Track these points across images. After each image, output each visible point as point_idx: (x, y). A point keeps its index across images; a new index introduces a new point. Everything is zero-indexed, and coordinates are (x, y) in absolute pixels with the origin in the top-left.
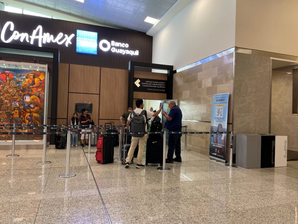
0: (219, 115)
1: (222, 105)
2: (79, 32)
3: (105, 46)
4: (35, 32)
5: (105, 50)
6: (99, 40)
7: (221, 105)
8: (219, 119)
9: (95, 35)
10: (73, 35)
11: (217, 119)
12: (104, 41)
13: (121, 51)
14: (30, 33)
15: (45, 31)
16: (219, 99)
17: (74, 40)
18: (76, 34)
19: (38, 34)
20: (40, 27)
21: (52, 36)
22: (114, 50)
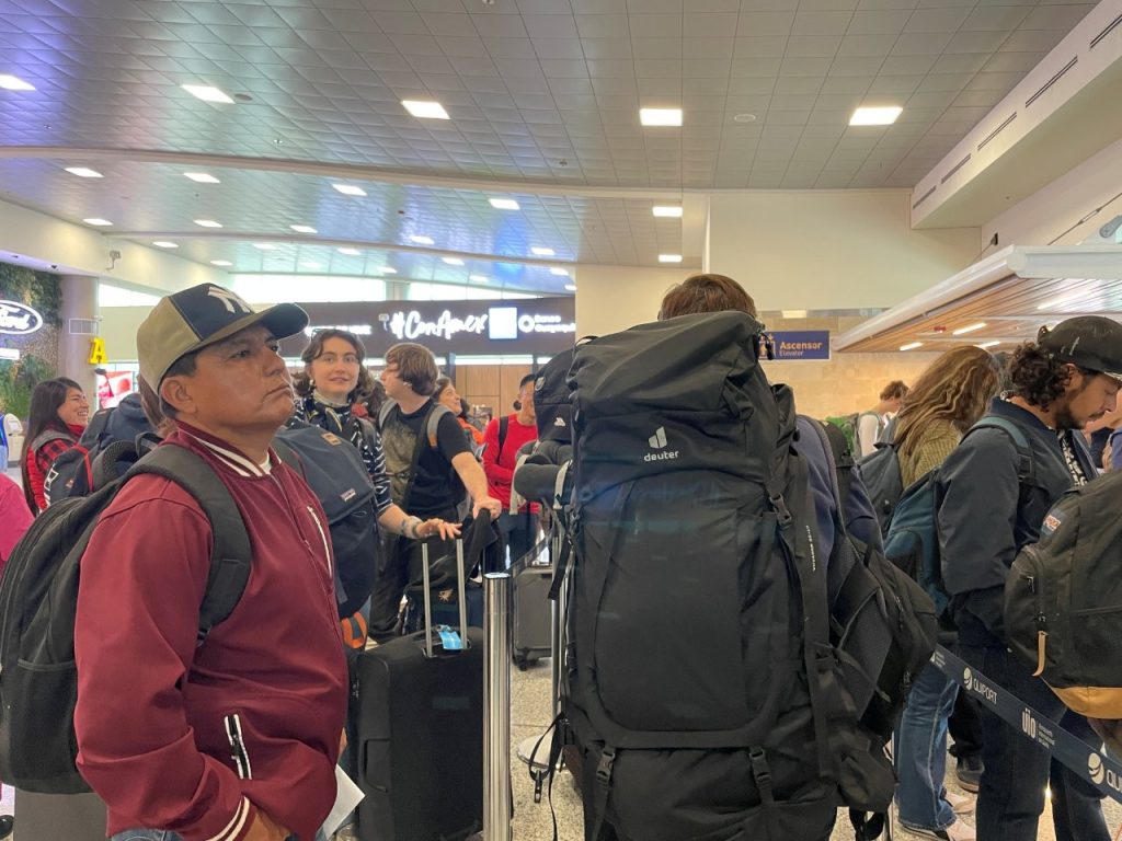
2: (492, 311)
3: (526, 323)
4: (441, 320)
5: (527, 330)
6: (519, 315)
9: (513, 311)
10: (485, 317)
12: (526, 317)
13: (553, 329)
14: (436, 322)
15: (453, 316)
17: (487, 324)
18: (488, 314)
19: (444, 322)
20: (447, 314)
21: (461, 322)
22: (540, 329)
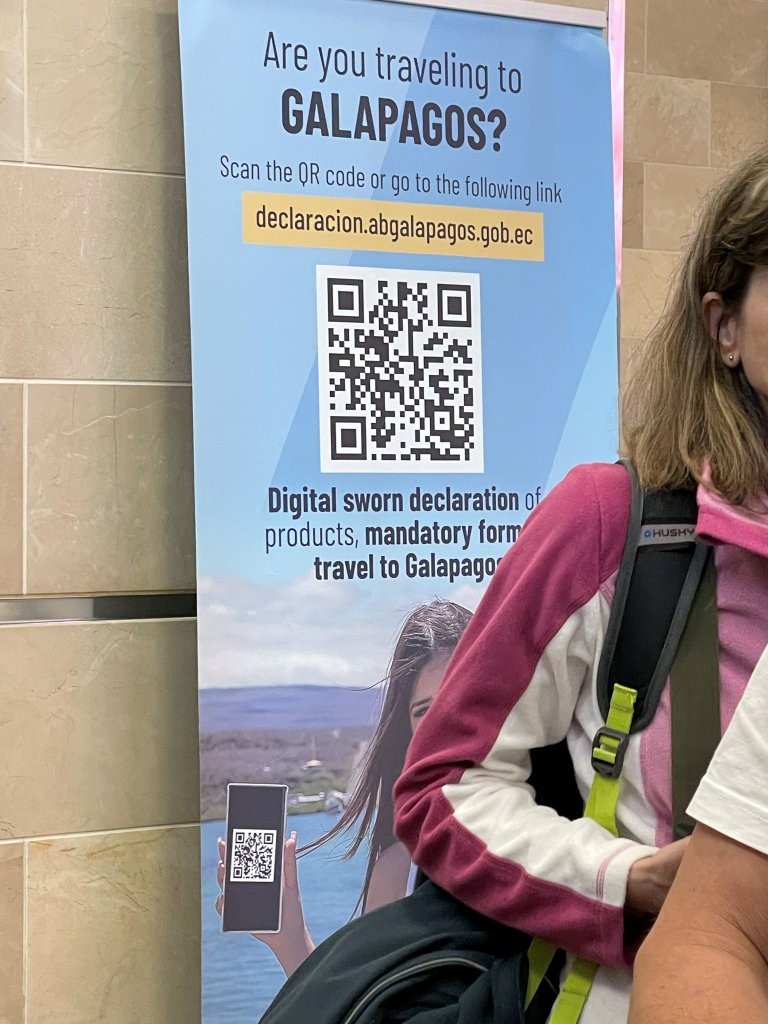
0: (405, 436)
1: (452, 232)
7: (425, 231)
8: (405, 518)
11: (360, 520)
16: (349, 91)
